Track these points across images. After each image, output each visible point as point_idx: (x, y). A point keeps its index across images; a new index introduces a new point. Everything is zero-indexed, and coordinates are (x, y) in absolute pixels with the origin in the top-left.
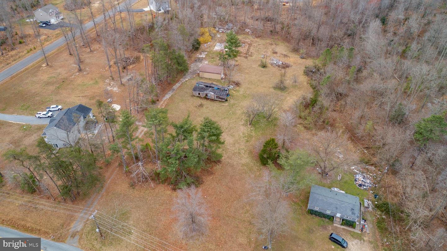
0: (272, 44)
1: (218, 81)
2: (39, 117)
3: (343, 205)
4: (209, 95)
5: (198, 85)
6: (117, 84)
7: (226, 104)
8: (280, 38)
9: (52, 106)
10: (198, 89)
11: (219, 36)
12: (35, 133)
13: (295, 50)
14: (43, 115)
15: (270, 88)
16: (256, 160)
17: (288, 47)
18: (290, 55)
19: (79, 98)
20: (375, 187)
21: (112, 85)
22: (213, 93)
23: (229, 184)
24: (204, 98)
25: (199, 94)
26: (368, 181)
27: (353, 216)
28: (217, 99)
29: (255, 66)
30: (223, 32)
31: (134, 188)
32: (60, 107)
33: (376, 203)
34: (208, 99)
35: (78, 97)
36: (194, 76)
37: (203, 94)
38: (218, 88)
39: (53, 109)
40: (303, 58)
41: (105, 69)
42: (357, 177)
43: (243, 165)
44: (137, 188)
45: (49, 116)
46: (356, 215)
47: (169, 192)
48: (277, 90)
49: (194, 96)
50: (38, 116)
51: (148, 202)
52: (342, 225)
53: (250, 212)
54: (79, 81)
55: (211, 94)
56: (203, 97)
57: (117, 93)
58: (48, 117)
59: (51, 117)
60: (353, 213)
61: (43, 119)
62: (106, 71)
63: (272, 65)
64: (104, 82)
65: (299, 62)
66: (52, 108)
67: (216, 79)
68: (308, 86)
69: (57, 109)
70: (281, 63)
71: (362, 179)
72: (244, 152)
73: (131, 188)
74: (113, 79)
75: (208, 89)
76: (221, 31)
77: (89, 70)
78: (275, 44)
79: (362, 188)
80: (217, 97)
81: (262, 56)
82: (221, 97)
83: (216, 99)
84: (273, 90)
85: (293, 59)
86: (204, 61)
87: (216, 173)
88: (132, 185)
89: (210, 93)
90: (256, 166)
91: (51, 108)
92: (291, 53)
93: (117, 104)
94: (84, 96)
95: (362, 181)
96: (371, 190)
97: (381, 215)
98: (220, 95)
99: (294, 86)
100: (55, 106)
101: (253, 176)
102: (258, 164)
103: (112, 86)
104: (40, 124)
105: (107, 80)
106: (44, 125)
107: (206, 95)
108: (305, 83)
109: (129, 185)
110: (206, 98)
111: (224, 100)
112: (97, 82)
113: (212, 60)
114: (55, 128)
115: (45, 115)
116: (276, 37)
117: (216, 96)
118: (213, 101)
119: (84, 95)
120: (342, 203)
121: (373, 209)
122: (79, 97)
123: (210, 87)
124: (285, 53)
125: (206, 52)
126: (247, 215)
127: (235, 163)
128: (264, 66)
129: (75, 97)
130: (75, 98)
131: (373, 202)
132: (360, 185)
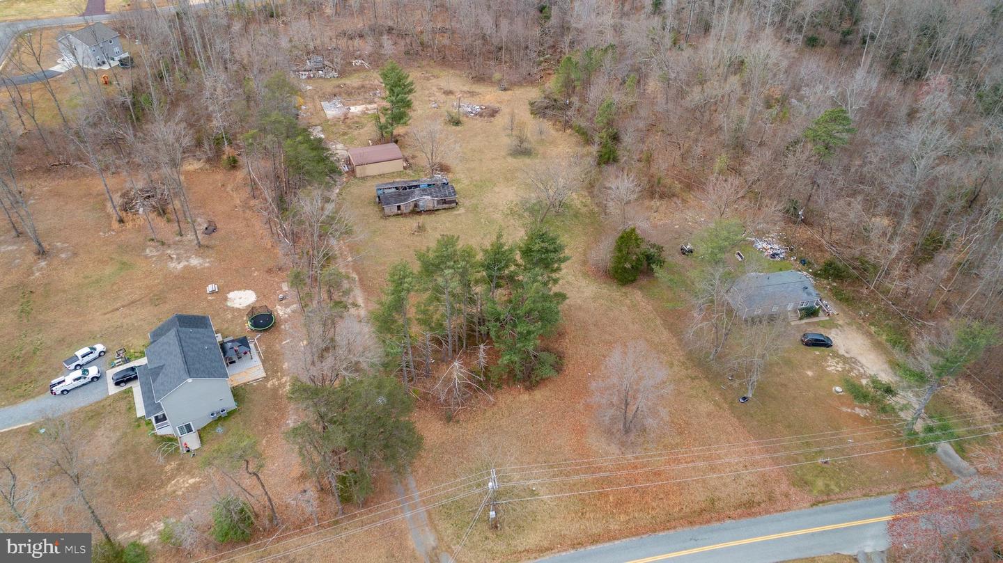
0: (428, 79)
1: (399, 174)
2: (62, 392)
3: (790, 289)
4: (421, 204)
5: (381, 192)
6: (186, 251)
7: (462, 211)
8: (432, 63)
9: (79, 353)
10: (392, 200)
11: (309, 88)
12: (95, 427)
13: (480, 79)
14: (75, 380)
15: (505, 158)
16: (605, 283)
17: (460, 77)
18: (480, 91)
19: (117, 313)
20: (791, 250)
21: (174, 256)
22: (429, 197)
23: (603, 338)
24: (410, 213)
25: (399, 207)
26: (776, 246)
27: (810, 297)
28: (440, 207)
29: (439, 126)
30: (309, 78)
31: (458, 422)
32: (100, 347)
33: (810, 270)
34: (419, 213)
35: (113, 311)
36: (345, 180)
37: (406, 206)
38: (429, 185)
39: (87, 359)
40: (505, 90)
41: (113, 230)
42: (759, 247)
43: (595, 299)
44: (462, 417)
45: (93, 379)
46: (814, 294)
47: (525, 397)
48: (519, 157)
49: (389, 216)
50: (58, 389)
51: (505, 429)
52: (801, 319)
53: (676, 363)
54: (69, 277)
55: (427, 201)
56: (408, 211)
57: (209, 268)
58: (90, 382)
59: (98, 378)
60: (809, 294)
61: (79, 390)
62: (117, 233)
63: (467, 117)
64: (146, 257)
65: (506, 98)
66: (83, 357)
67: (393, 173)
68: (562, 134)
69: (96, 354)
70: (478, 107)
71: (770, 246)
72: (573, 278)
73: (451, 423)
74: (163, 244)
75: (413, 192)
76: (304, 77)
77: (67, 245)
78: (433, 76)
79: (777, 259)
80: (438, 202)
81: (433, 106)
82: (448, 199)
83: (437, 207)
84: (514, 160)
85: (490, 96)
86: (332, 145)
87: (569, 331)
88: (449, 419)
89: (424, 197)
90: (613, 292)
91: (80, 358)
92: (474, 86)
93: (239, 289)
94: (129, 305)
95: (771, 248)
96: (791, 257)
97: (829, 284)
98: (445, 196)
99: (542, 142)
100: (87, 350)
101: (624, 309)
102: (614, 287)
103: (178, 259)
104: (83, 405)
105: (148, 251)
106: (100, 402)
107: (416, 206)
108: (553, 132)
109: (441, 420)
110: (416, 211)
111: (454, 205)
112: (124, 263)
113: (346, 137)
114: (190, 380)
115: (80, 378)
116: (424, 63)
117: (435, 202)
118: (430, 214)
119: (126, 302)
120: (786, 285)
121: (815, 280)
122: (117, 309)
123: (410, 187)
124: (465, 88)
125: (316, 126)
126: (676, 368)
127: (579, 301)
128: (457, 123)
129: (105, 314)
130: (107, 316)
131: (807, 271)
132: (774, 256)
